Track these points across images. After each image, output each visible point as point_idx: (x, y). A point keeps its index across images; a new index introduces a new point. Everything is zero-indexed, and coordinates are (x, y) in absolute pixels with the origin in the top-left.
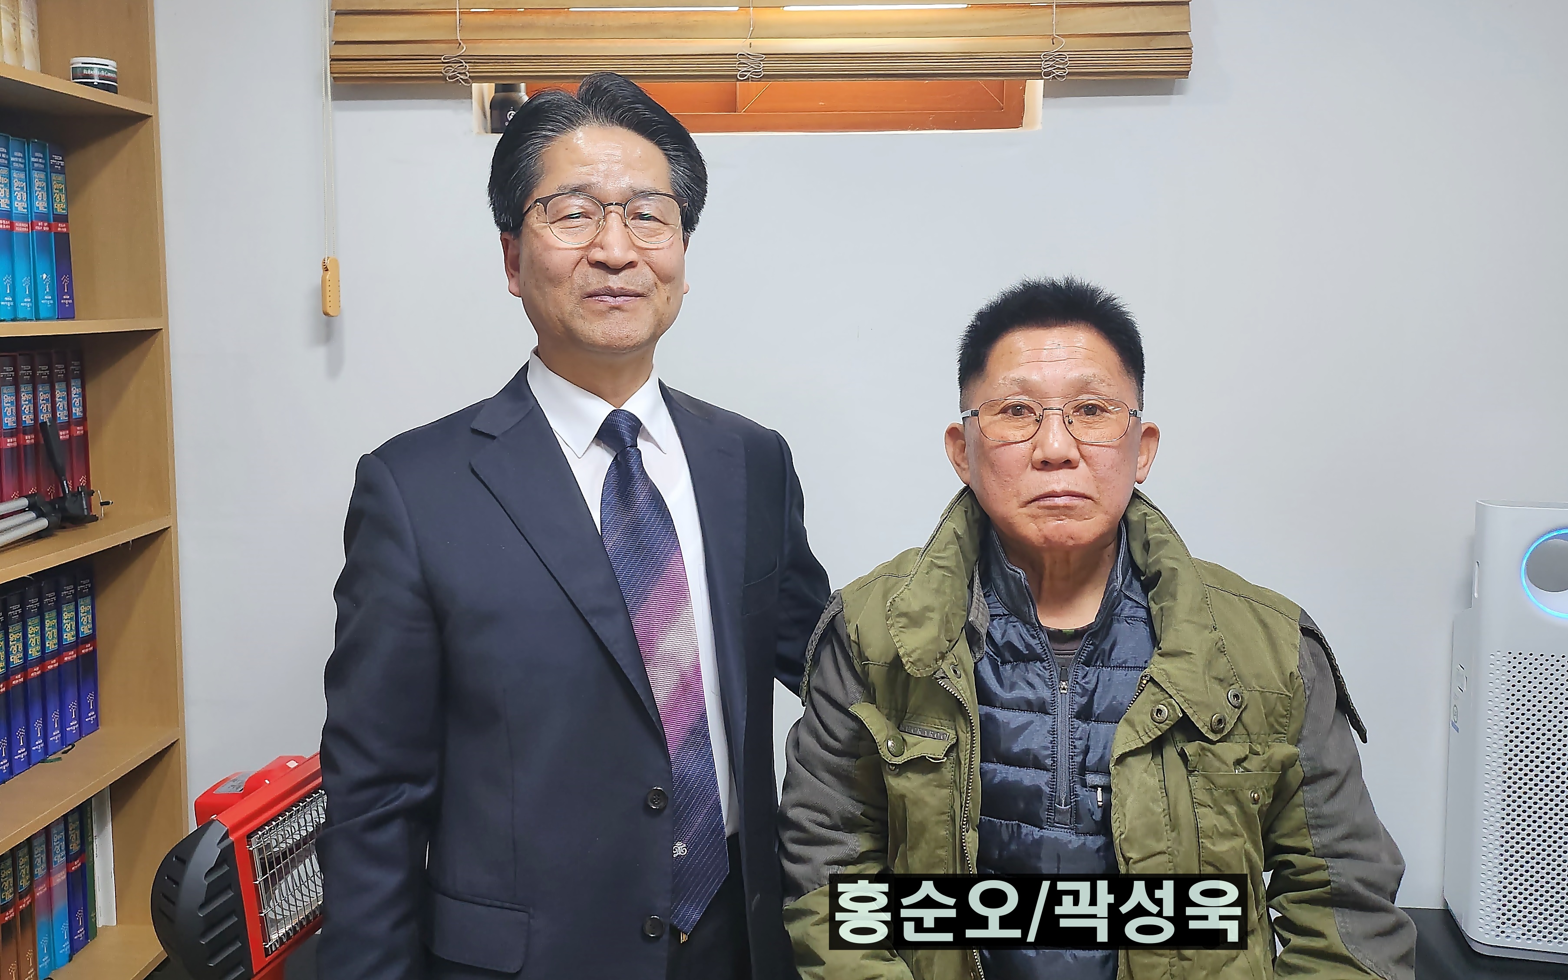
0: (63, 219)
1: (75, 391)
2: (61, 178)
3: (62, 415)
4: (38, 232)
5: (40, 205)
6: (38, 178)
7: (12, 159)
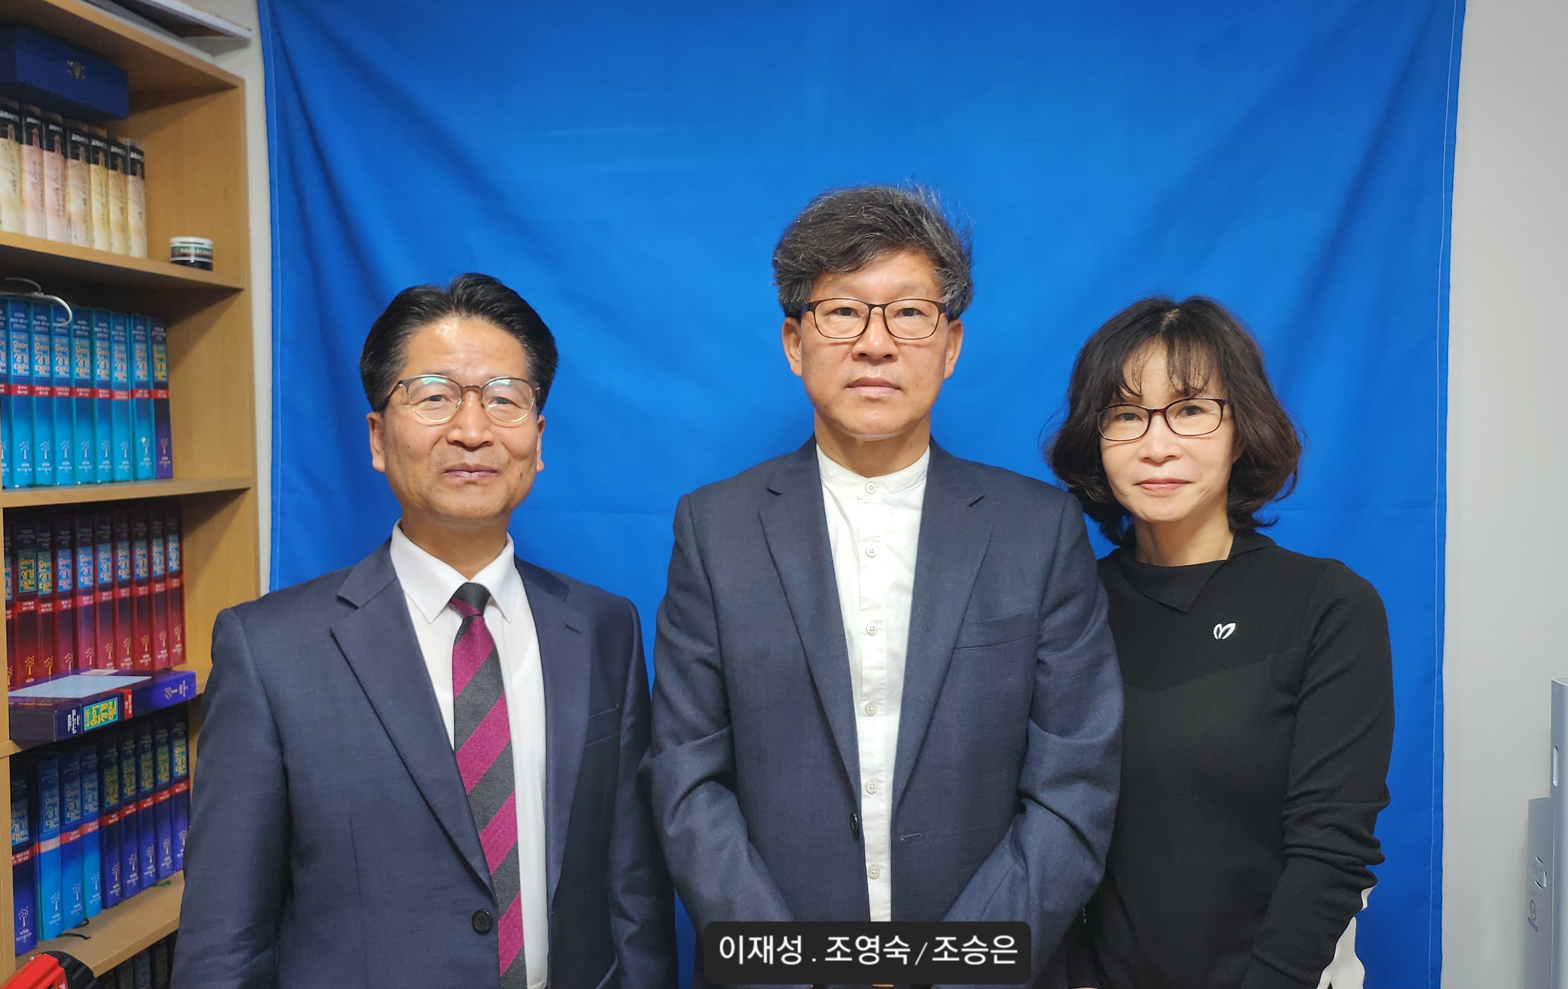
0: (164, 386)
1: (172, 546)
2: (162, 348)
3: (158, 569)
4: (139, 400)
5: (141, 374)
6: (139, 350)
7: (113, 333)
